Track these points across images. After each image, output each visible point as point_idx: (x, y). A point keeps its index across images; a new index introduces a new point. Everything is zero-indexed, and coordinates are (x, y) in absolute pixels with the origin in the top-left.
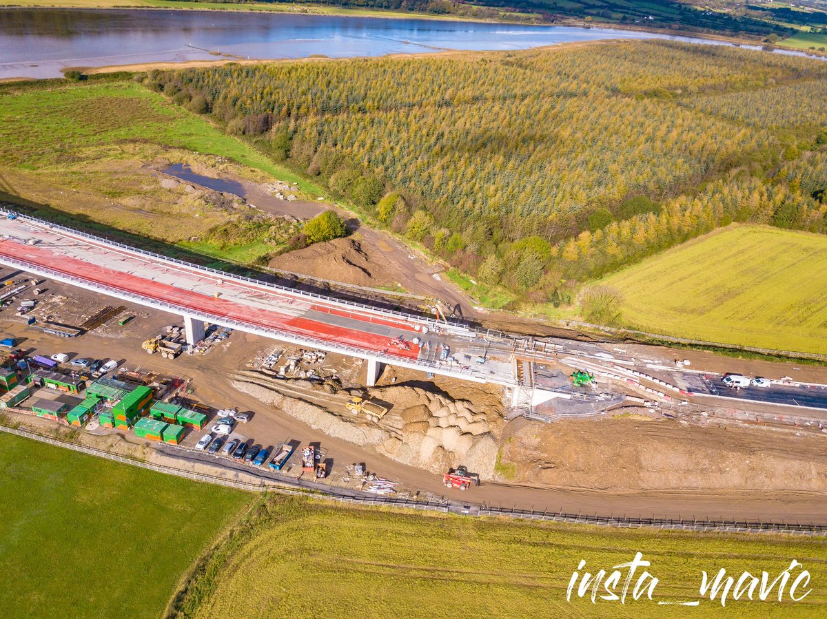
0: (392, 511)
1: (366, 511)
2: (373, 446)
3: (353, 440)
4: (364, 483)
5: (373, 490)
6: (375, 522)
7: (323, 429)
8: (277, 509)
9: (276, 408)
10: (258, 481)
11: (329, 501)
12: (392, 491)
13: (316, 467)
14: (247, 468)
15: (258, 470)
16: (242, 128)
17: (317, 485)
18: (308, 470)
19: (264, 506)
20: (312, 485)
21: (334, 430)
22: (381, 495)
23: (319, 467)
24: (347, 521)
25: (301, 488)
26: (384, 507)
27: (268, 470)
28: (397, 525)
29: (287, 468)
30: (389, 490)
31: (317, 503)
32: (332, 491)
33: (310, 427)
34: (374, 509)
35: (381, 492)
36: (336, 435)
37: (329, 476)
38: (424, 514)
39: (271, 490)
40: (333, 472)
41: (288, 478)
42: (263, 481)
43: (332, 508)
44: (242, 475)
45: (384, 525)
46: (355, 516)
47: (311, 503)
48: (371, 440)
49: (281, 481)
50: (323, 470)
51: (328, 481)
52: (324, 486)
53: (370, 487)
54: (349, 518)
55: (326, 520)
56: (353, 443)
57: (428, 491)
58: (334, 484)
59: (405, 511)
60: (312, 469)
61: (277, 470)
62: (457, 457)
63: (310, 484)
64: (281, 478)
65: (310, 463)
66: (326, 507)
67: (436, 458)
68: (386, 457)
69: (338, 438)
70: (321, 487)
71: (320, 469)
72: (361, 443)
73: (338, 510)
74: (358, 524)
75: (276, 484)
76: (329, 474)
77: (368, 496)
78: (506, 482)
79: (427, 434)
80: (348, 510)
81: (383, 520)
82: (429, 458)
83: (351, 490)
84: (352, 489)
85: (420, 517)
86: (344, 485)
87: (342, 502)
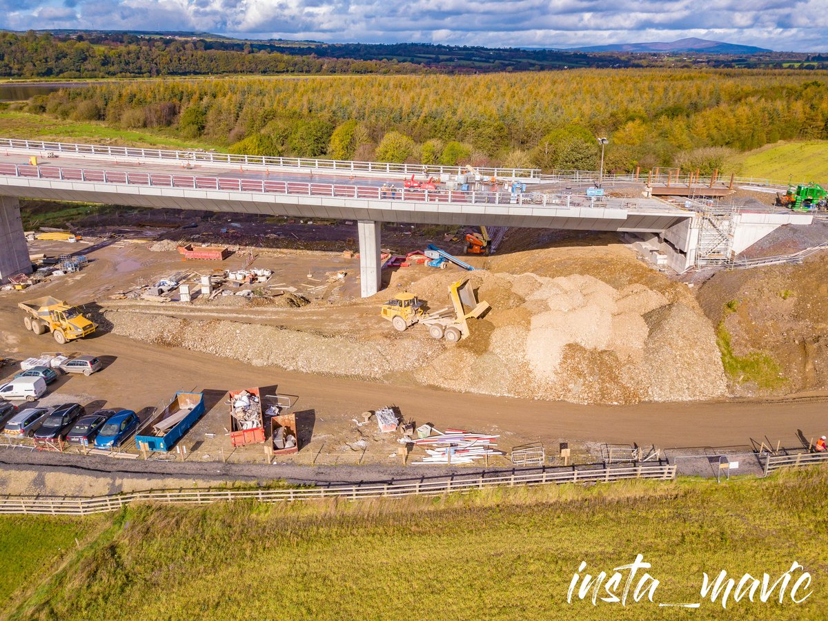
0: (512, 499)
1: (439, 514)
2: (407, 375)
3: (358, 371)
4: (410, 446)
5: (437, 458)
6: (473, 538)
7: (280, 362)
8: (152, 550)
9: (169, 344)
10: (101, 485)
11: (318, 503)
12: (490, 452)
13: (269, 427)
14: (73, 461)
15: (106, 460)
16: (142, 119)
17: (278, 470)
18: (248, 436)
19: (113, 549)
20: (264, 471)
21: (308, 360)
22: (465, 467)
23: (277, 426)
24: (385, 548)
25: (230, 484)
26: (486, 494)
27: (134, 456)
28: (546, 534)
29: (191, 445)
30: (482, 451)
31: (281, 515)
32: (322, 477)
33: (249, 364)
34: (458, 504)
35: (460, 460)
36: (314, 369)
37: (309, 446)
38: (611, 496)
39: (138, 499)
40: (318, 435)
41: (194, 466)
42: (118, 482)
43: (328, 521)
44: (53, 479)
45: (507, 542)
46: (404, 532)
47: (263, 517)
48: (398, 365)
49: (170, 475)
50: (288, 431)
51: (307, 456)
52: (297, 469)
53: (429, 452)
54: (387, 540)
55: (316, 559)
56: (358, 376)
57: (588, 439)
58: (326, 459)
59: (551, 494)
60: (260, 435)
61: (162, 453)
62: (622, 357)
63: (255, 470)
64: (171, 468)
65: (252, 422)
66: (311, 522)
67: (574, 369)
68: (445, 390)
69: (320, 374)
70: (288, 471)
71: (281, 431)
72: (376, 371)
73: (347, 523)
74: (421, 551)
75: (156, 483)
76: (309, 441)
77: (428, 473)
78: (765, 394)
79: (532, 327)
80: (379, 520)
81: (495, 529)
82: (556, 373)
83: (377, 466)
84: (379, 464)
85: (601, 503)
86: (354, 457)
87: (358, 501)
